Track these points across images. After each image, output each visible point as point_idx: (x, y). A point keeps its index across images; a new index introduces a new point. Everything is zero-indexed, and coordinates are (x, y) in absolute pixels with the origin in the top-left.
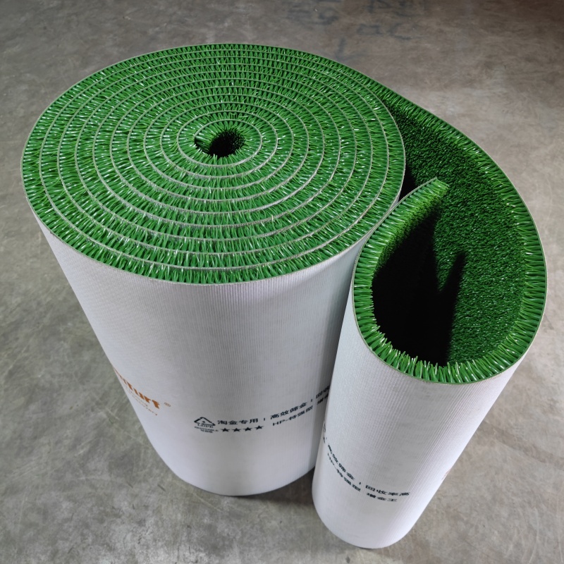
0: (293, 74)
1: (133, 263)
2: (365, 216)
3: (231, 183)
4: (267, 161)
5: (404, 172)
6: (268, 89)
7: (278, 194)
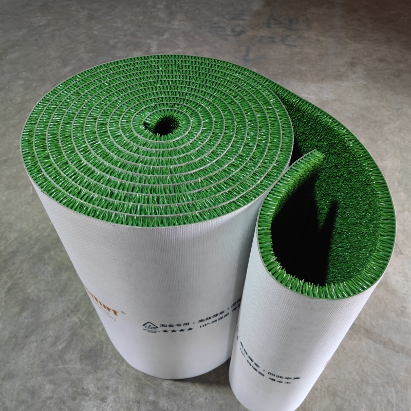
0: (213, 76)
1: (100, 212)
2: (266, 177)
3: (170, 154)
4: (195, 138)
5: (293, 145)
6: (196, 87)
7: (203, 162)
